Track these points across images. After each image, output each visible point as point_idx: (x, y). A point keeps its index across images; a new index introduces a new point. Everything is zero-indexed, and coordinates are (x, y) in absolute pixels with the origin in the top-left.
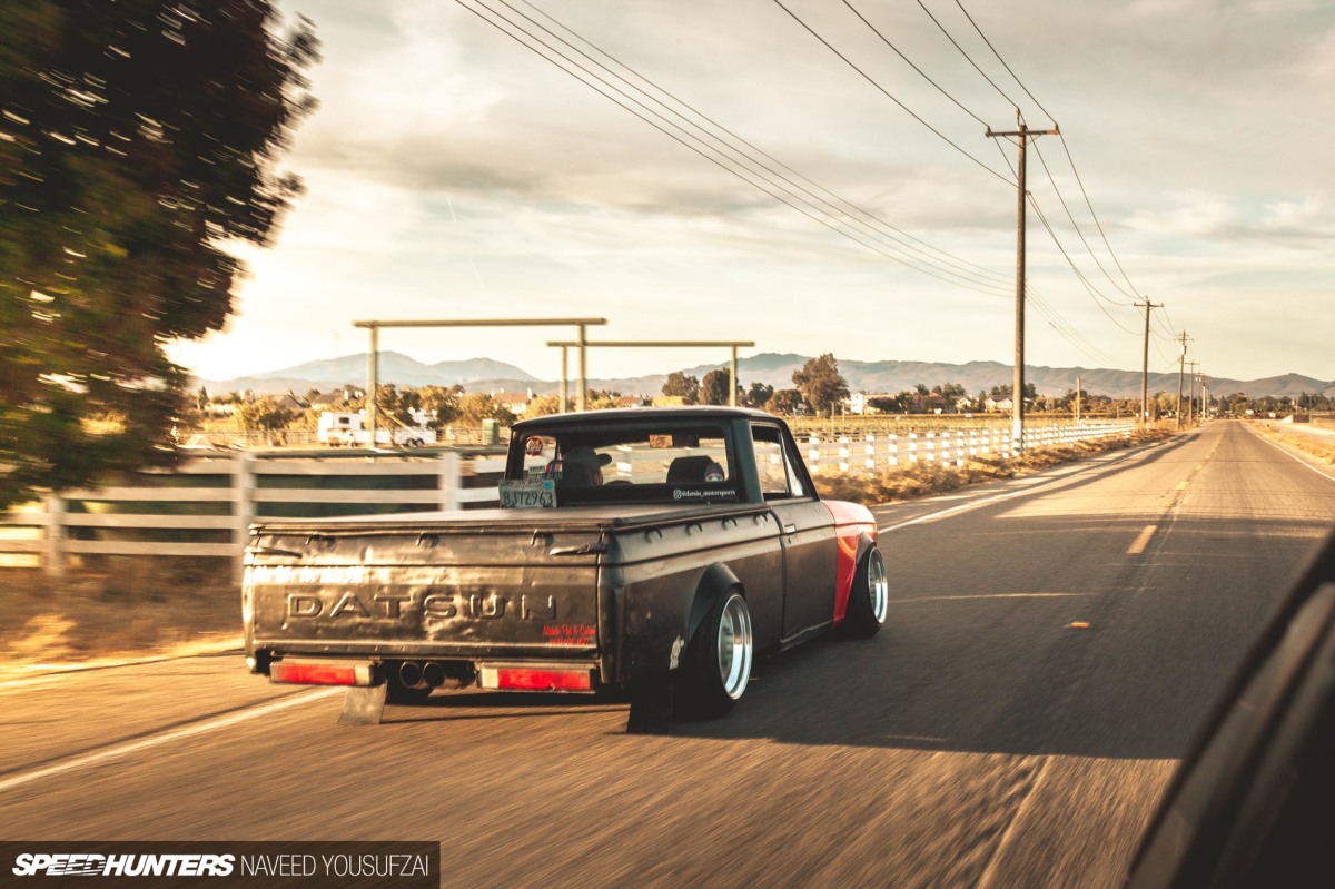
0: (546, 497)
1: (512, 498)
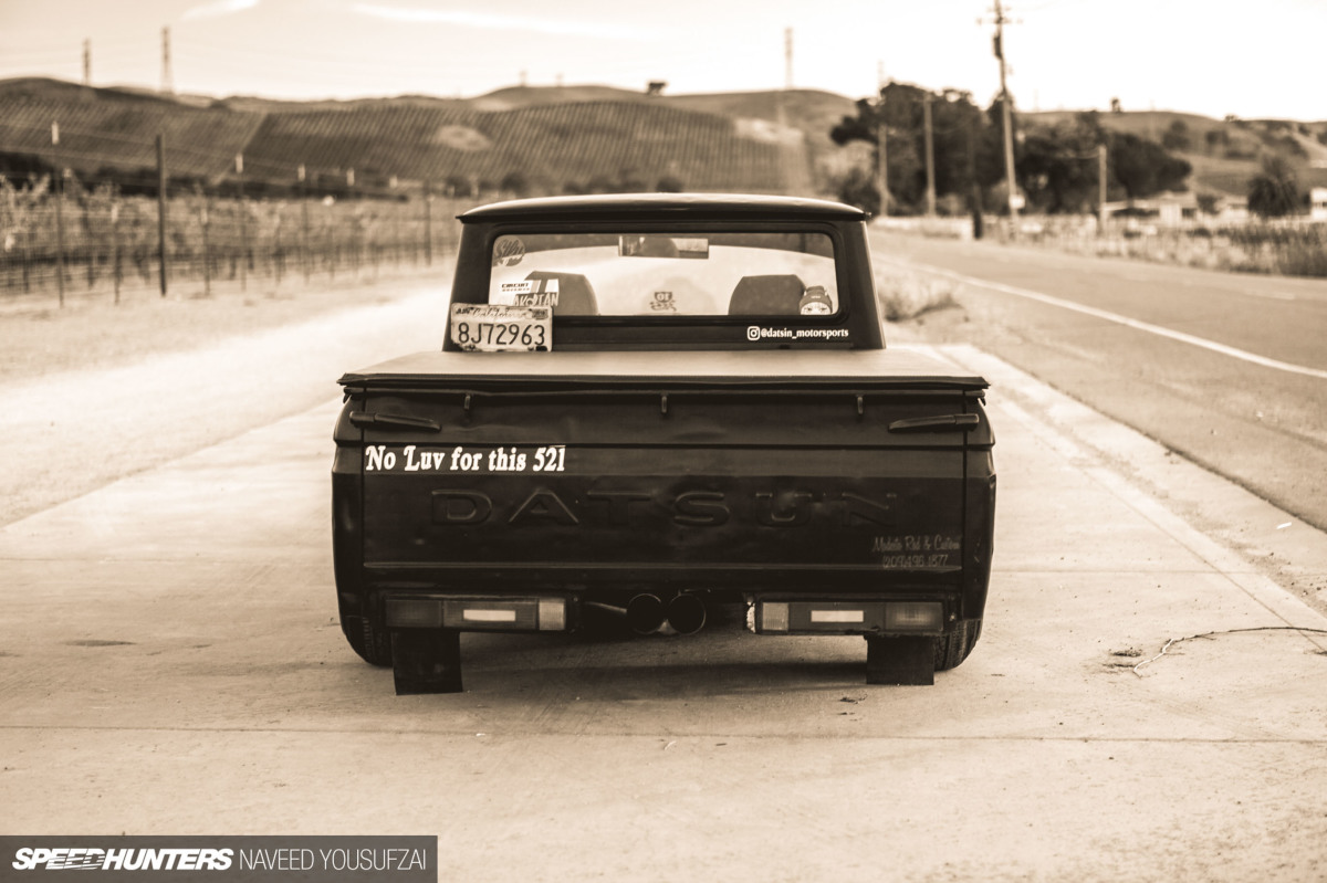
0: (534, 334)
1: (473, 334)
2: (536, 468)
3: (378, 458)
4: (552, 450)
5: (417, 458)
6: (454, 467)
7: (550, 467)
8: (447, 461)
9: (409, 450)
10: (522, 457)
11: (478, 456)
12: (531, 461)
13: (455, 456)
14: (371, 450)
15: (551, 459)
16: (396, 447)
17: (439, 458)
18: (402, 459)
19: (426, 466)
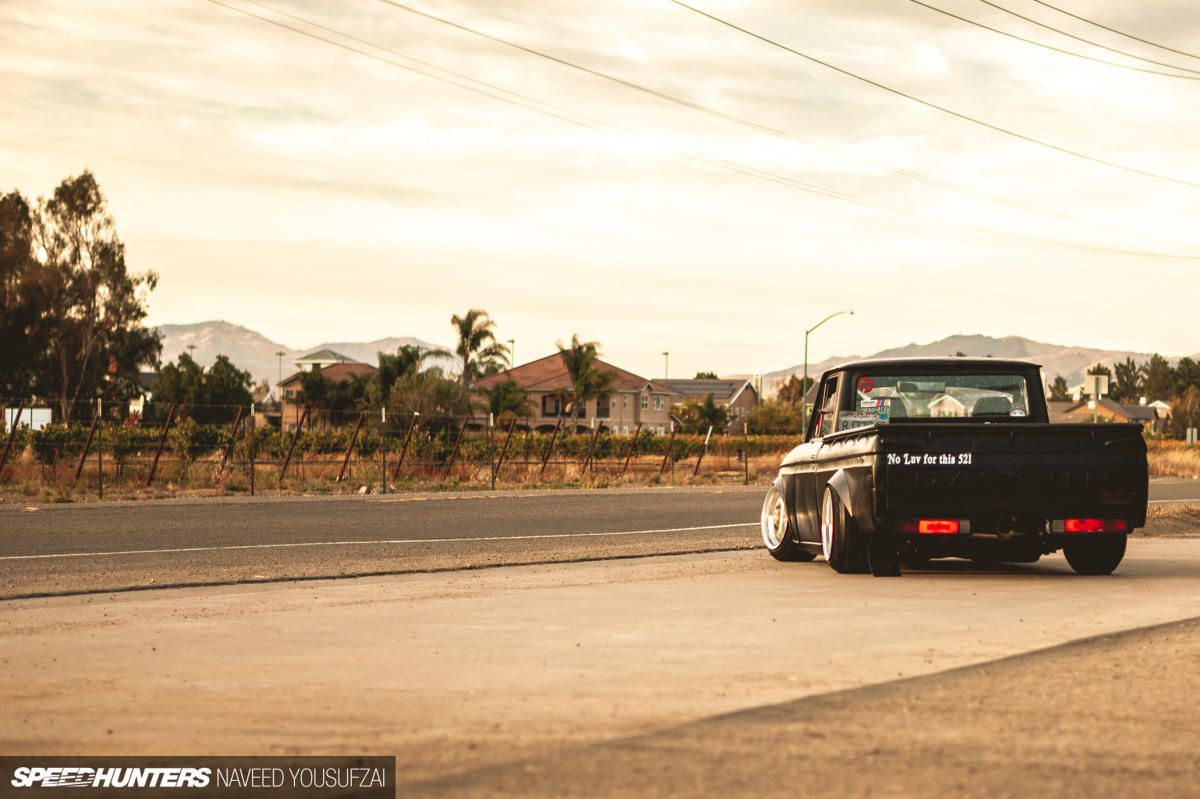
2: (960, 463)
3: (893, 459)
4: (966, 455)
5: (909, 459)
6: (925, 462)
7: (965, 462)
8: (922, 460)
9: (906, 456)
10: (953, 458)
11: (935, 458)
12: (957, 460)
13: (925, 457)
14: (890, 456)
15: (966, 459)
16: (900, 454)
17: (919, 459)
18: (903, 460)
19: (914, 462)
